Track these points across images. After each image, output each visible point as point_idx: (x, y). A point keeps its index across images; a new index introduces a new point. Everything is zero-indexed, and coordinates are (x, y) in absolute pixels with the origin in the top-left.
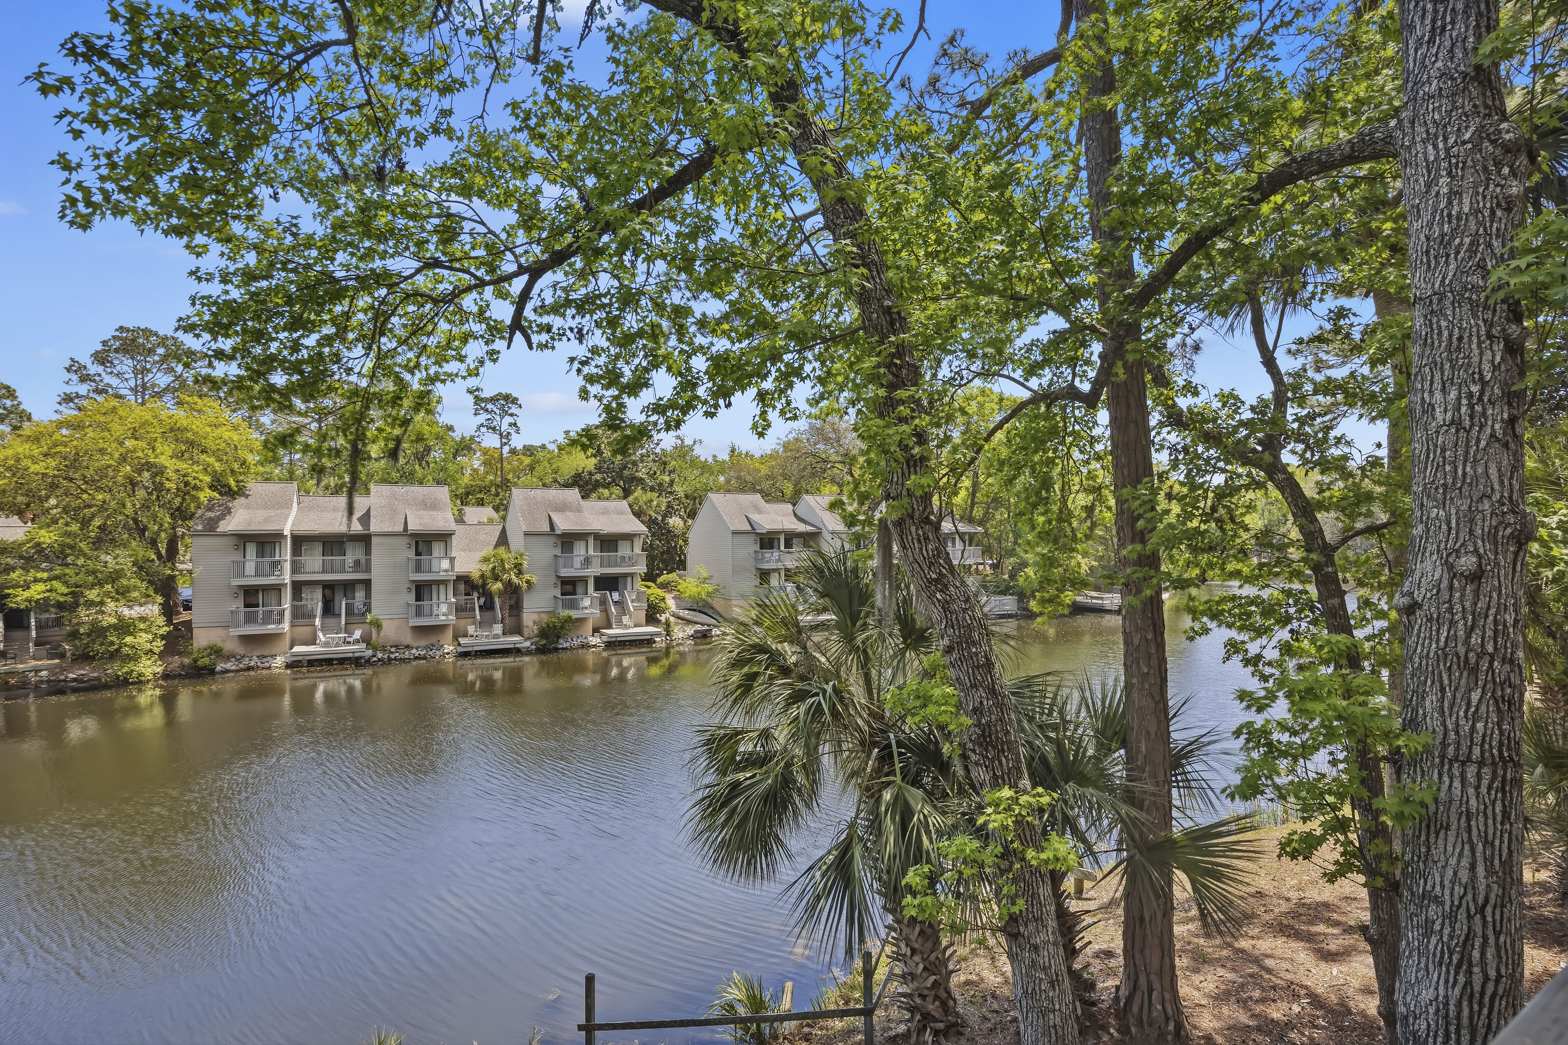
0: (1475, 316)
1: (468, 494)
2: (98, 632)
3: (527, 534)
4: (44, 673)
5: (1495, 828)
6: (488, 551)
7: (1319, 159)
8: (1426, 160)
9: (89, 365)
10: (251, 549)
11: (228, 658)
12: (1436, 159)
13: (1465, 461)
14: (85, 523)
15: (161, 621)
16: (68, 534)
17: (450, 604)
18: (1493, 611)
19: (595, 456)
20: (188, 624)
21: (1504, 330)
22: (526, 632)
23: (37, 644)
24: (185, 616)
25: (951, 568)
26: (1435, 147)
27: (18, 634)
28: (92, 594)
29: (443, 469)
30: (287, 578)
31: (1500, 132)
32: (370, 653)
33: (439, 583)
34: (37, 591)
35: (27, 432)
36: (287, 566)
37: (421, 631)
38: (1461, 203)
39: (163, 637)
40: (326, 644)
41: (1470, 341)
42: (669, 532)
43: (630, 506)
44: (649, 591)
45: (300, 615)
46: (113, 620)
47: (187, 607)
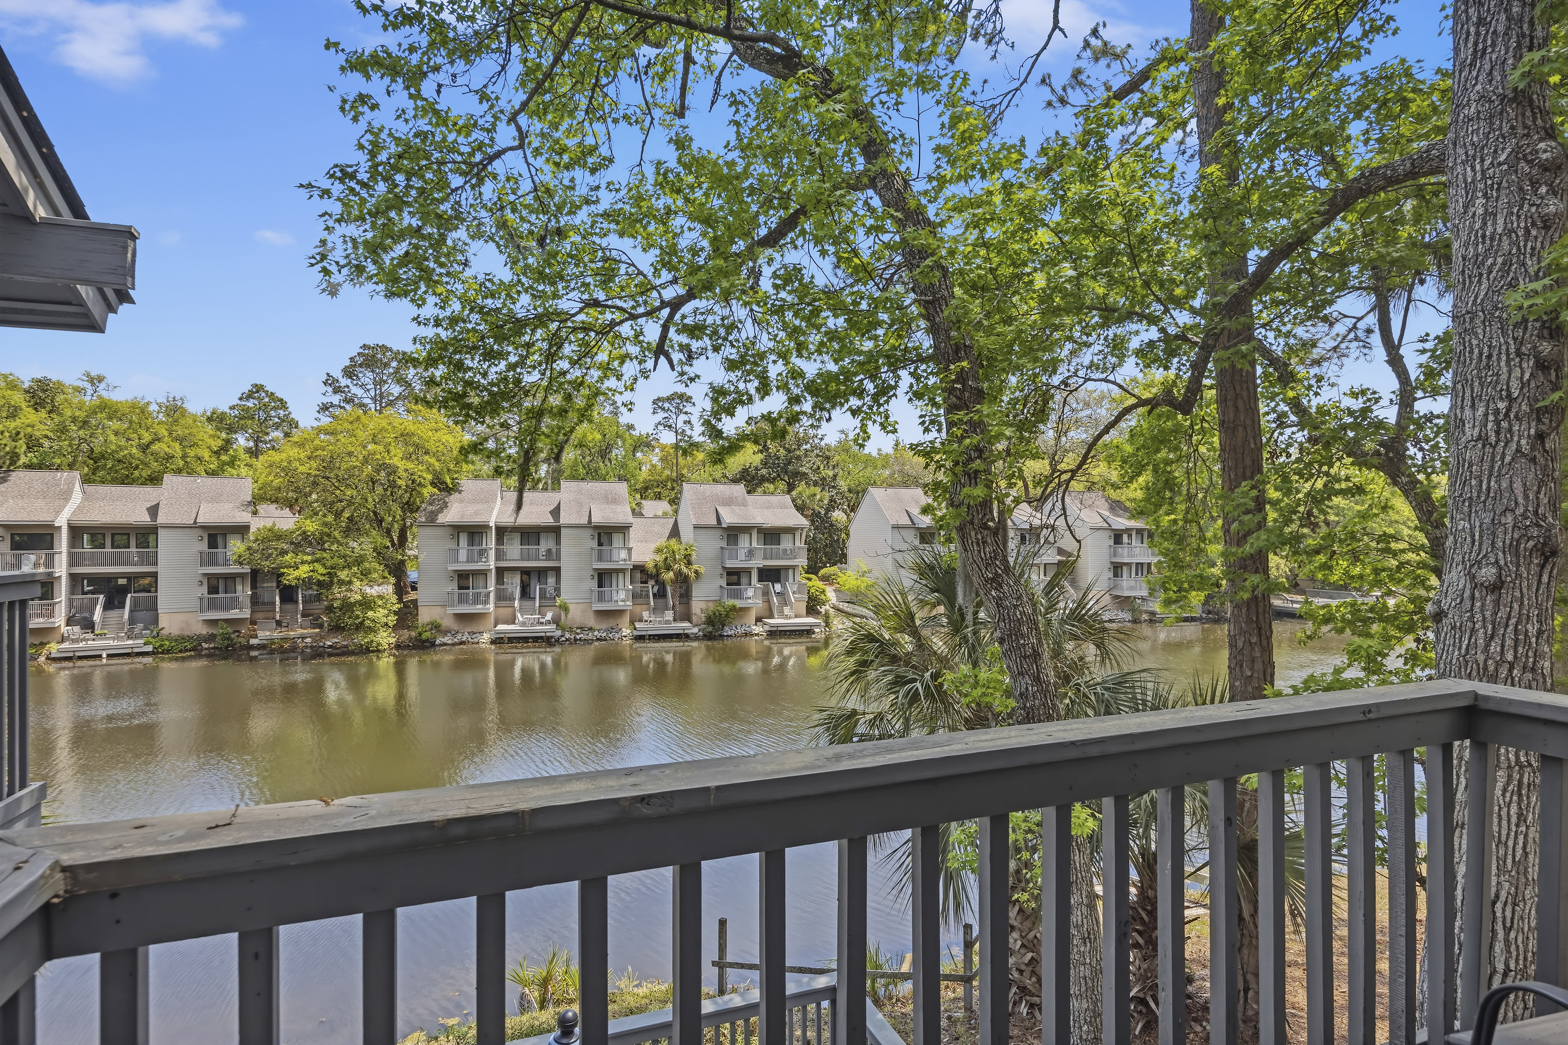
0: (1504, 333)
1: (646, 488)
2: (347, 607)
3: (696, 527)
4: (308, 640)
5: (1509, 829)
6: (661, 542)
7: (1384, 173)
8: (1465, 181)
9: (340, 379)
10: (464, 539)
11: (445, 633)
12: (1473, 181)
13: (1490, 475)
14: (338, 515)
15: (394, 599)
16: (325, 524)
17: (628, 590)
18: (1513, 621)
19: (761, 452)
20: (415, 602)
21: (1535, 347)
22: (694, 619)
23: (303, 616)
24: (412, 596)
25: (1007, 569)
26: (1473, 168)
27: (289, 607)
28: (343, 575)
29: (623, 466)
30: (492, 564)
31: (1537, 152)
32: (559, 633)
33: (618, 571)
34: (303, 571)
35: (295, 439)
36: (492, 554)
37: (603, 614)
38: (1495, 223)
39: (395, 613)
40: (523, 624)
41: (1499, 359)
42: (832, 525)
43: (793, 500)
44: (810, 584)
45: (502, 597)
46: (358, 597)
47: (414, 588)
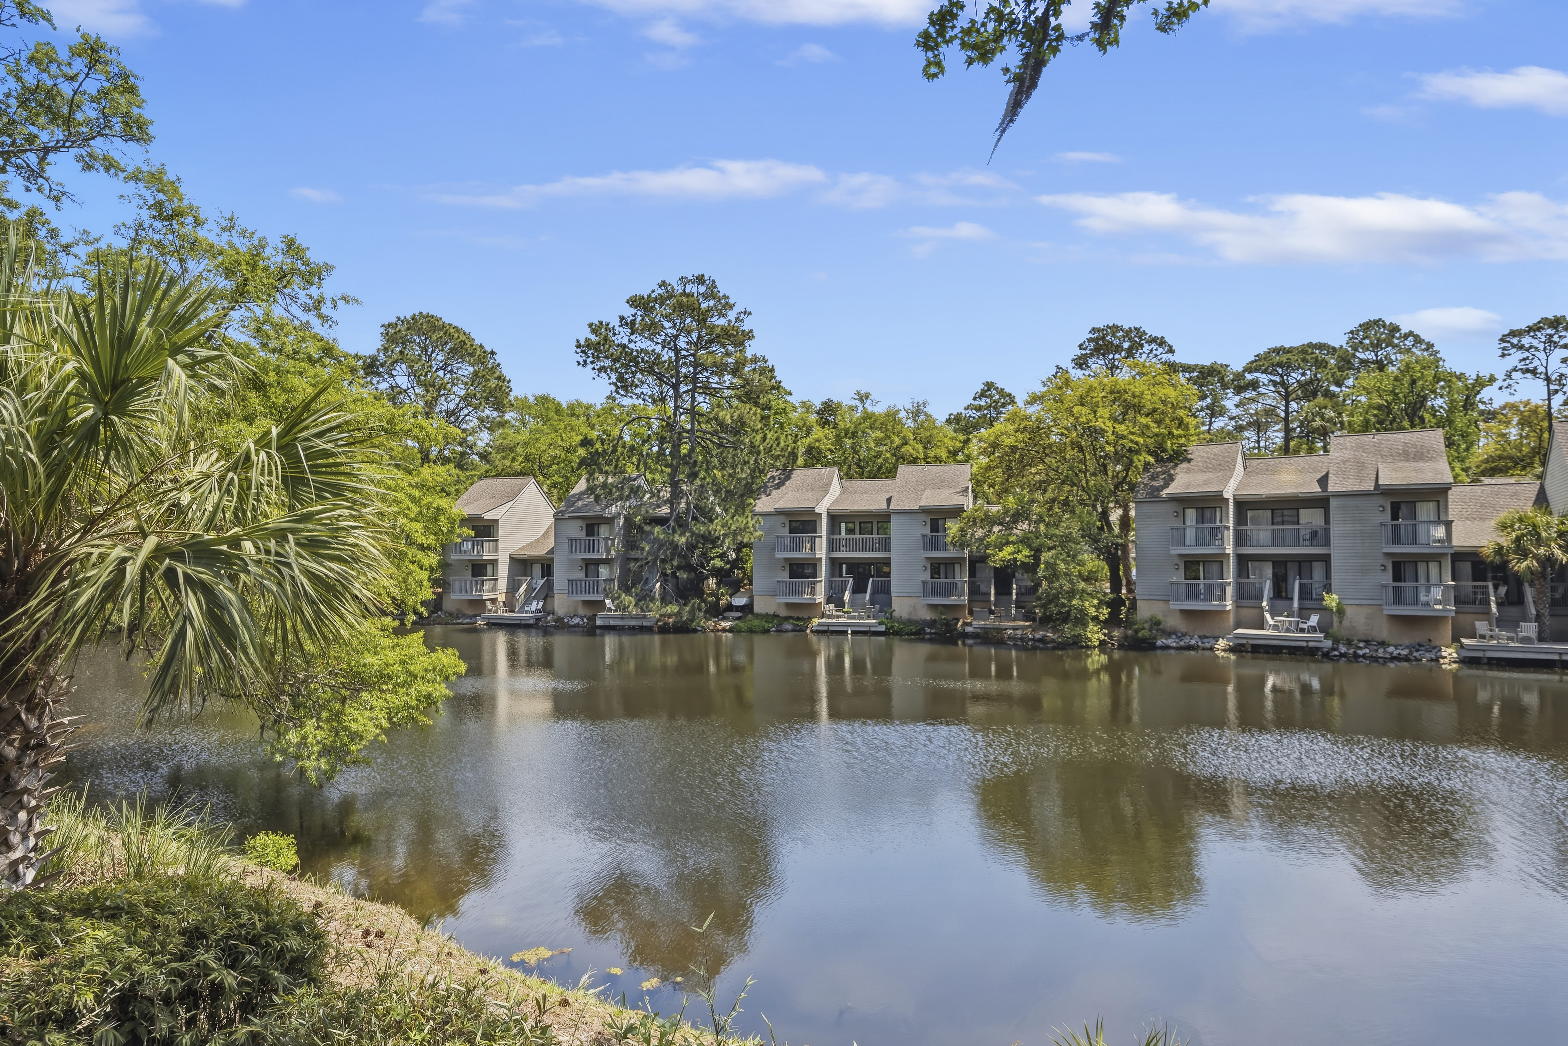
4: (1019, 632)
6: (1512, 513)
9: (1070, 370)
10: (1191, 514)
11: (1169, 634)
17: (1447, 589)
23: (1017, 608)
27: (1004, 597)
30: (1230, 550)
32: (1329, 644)
33: (1428, 558)
34: (1008, 552)
37: (1402, 622)
40: (1275, 627)
45: (1245, 593)
